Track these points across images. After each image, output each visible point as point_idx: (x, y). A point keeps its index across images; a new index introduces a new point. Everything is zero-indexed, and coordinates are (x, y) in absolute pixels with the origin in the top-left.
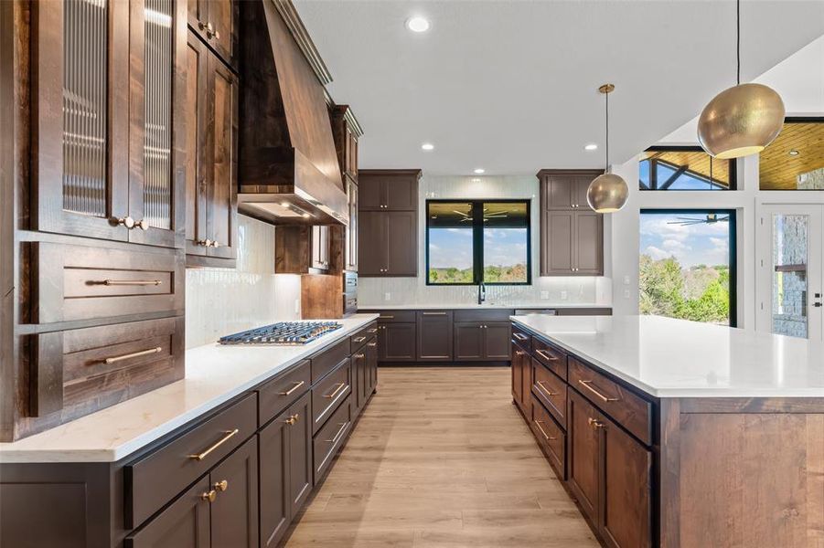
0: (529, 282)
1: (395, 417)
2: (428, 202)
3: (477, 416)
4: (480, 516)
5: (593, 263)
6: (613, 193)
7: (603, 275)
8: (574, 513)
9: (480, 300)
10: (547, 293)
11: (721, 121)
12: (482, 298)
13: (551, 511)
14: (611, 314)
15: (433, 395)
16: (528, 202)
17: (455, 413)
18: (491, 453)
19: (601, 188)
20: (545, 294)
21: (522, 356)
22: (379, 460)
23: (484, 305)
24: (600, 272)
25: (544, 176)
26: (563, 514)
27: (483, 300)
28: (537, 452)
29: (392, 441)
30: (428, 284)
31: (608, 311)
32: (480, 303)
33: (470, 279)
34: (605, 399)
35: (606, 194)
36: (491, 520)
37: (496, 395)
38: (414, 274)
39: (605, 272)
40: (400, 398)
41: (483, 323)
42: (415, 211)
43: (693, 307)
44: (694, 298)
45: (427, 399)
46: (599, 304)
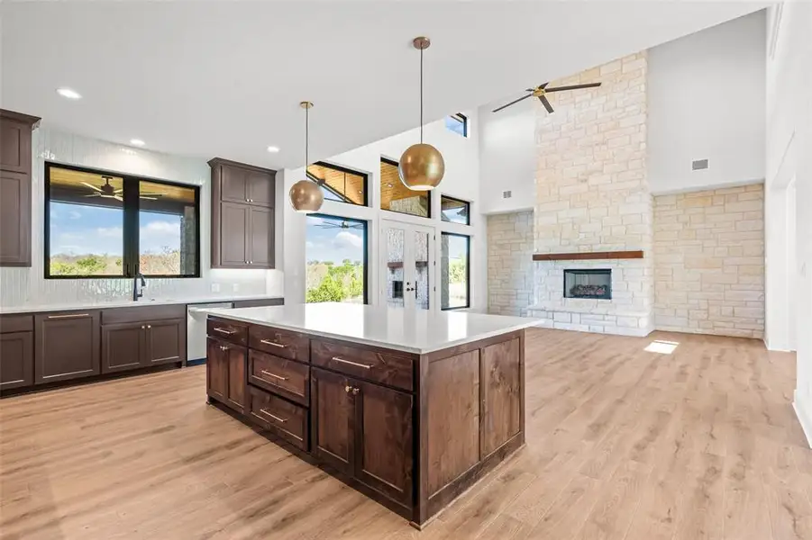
0: (197, 275)
1: (42, 464)
2: (48, 165)
3: (172, 427)
4: (241, 517)
5: (265, 258)
6: (313, 198)
7: (274, 268)
8: (321, 476)
9: (136, 297)
10: (218, 285)
11: (414, 164)
12: (139, 293)
13: (303, 482)
14: (283, 304)
15: (89, 421)
16: (197, 189)
17: (140, 432)
18: (215, 457)
19: (302, 192)
20: (217, 288)
21: (228, 351)
22: (55, 523)
23: (141, 302)
24: (271, 265)
25: (216, 165)
26: (314, 480)
27: (141, 296)
28: (261, 440)
29: (58, 495)
30: (47, 276)
31: (280, 301)
32: (135, 299)
33: (120, 270)
34: (368, 367)
35: (307, 198)
36: (253, 516)
37: (182, 400)
38: (26, 263)
39: (276, 265)
40: (32, 440)
41: (146, 322)
42: (27, 173)
43: (314, 296)
44: (314, 288)
45: (83, 428)
46: (270, 294)
